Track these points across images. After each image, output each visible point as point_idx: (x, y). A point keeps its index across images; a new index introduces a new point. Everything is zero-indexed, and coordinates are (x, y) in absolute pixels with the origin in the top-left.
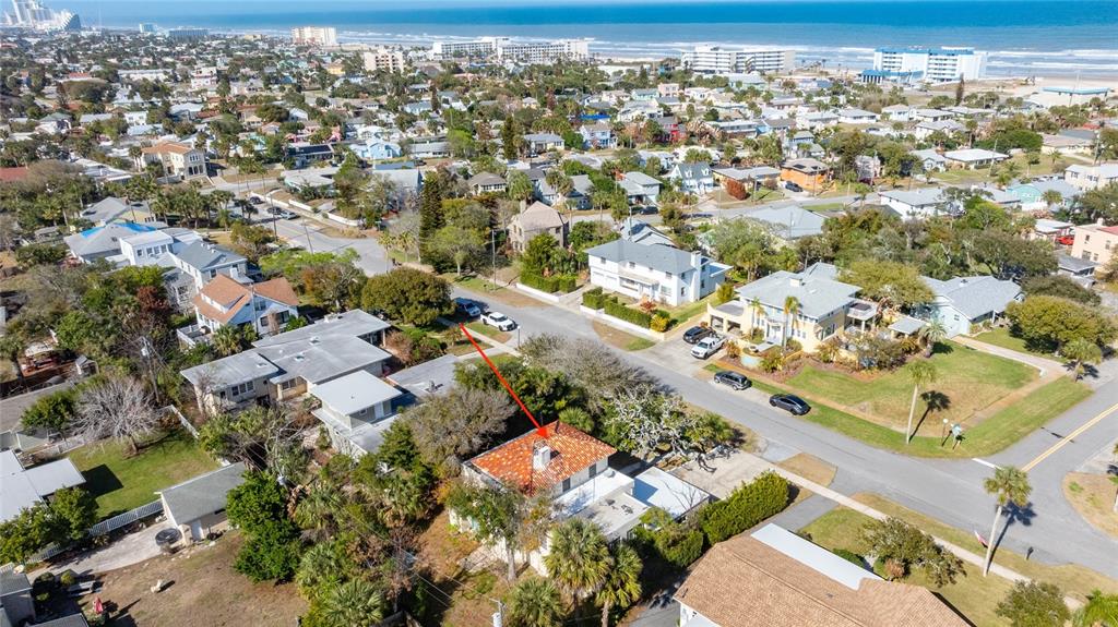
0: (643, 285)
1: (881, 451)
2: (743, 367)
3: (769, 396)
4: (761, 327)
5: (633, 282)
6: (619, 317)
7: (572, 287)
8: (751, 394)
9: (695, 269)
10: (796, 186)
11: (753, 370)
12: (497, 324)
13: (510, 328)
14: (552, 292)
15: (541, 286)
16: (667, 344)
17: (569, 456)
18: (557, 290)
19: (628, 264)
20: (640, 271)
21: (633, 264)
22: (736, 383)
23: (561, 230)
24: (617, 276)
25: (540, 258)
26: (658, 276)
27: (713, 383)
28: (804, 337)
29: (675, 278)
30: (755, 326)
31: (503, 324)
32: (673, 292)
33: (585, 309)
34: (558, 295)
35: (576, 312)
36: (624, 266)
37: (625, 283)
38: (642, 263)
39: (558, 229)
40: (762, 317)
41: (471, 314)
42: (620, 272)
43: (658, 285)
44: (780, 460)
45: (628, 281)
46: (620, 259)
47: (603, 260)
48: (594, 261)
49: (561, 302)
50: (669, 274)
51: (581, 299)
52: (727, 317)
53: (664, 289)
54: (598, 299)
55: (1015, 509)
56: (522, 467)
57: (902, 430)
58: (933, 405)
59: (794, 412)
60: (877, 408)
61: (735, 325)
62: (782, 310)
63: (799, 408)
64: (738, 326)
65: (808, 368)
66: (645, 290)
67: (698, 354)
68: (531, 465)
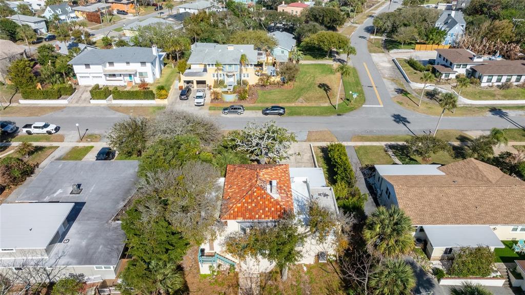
0: (124, 75)
2: (227, 102)
3: (261, 112)
4: (220, 78)
5: (114, 75)
7: (71, 90)
8: (247, 114)
9: (156, 57)
10: (124, 11)
11: (234, 102)
12: (45, 130)
13: (57, 129)
14: (58, 98)
15: (47, 95)
16: (172, 105)
18: (61, 96)
19: (108, 64)
20: (119, 67)
21: (111, 63)
22: (239, 111)
24: (102, 75)
25: (30, 77)
26: (135, 67)
27: (223, 115)
29: (149, 65)
30: (216, 78)
31: (48, 129)
32: (151, 74)
33: (93, 102)
34: (64, 99)
35: (88, 105)
36: (105, 66)
37: (108, 78)
38: (120, 61)
40: (220, 72)
41: (9, 131)
42: (104, 71)
43: (136, 73)
44: (305, 138)
45: (110, 75)
46: (101, 63)
47: (87, 65)
48: (78, 69)
49: (70, 102)
50: (143, 63)
51: (88, 95)
52: (195, 79)
53: (141, 74)
54: (98, 92)
55: (399, 119)
56: (267, 203)
57: (326, 105)
58: (325, 90)
59: (280, 114)
60: (307, 100)
61: (199, 82)
62: (232, 64)
63: (281, 111)
64: (203, 82)
65: (260, 91)
66: (127, 78)
67: (201, 103)
68: (272, 198)
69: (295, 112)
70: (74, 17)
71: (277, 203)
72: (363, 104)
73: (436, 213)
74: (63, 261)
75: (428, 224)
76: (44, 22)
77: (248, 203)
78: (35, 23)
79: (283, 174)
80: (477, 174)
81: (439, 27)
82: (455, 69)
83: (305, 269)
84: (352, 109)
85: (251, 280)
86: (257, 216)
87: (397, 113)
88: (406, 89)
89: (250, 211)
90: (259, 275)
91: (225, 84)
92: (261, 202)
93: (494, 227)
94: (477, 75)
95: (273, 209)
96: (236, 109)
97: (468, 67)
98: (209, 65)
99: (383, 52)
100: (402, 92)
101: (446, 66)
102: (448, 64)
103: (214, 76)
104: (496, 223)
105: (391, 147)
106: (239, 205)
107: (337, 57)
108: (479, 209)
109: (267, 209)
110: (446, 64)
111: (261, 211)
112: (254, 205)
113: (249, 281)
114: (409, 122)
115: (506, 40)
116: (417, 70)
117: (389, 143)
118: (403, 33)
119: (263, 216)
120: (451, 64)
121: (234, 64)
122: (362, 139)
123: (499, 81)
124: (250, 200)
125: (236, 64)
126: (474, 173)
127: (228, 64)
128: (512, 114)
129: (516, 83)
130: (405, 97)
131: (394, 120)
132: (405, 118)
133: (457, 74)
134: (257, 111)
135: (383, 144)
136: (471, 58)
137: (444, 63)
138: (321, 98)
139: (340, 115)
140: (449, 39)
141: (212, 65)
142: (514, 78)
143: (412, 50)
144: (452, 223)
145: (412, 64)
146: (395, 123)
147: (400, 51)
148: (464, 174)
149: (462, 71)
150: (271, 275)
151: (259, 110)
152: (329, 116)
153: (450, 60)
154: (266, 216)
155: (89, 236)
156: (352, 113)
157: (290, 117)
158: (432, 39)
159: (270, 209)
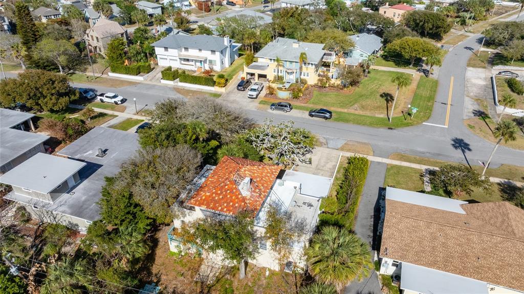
0: (196, 61)
1: (382, 129)
2: (280, 99)
3: (308, 113)
4: (280, 74)
5: (188, 60)
6: (191, 83)
7: (149, 70)
8: (294, 113)
9: (227, 47)
10: (232, 2)
11: (287, 99)
12: (113, 100)
13: (123, 101)
14: (137, 75)
15: (128, 71)
16: (228, 94)
17: (258, 179)
18: (139, 73)
19: (183, 49)
20: (193, 53)
21: (186, 49)
22: (286, 108)
23: (124, 35)
24: (177, 58)
25: (120, 54)
26: (206, 54)
27: (270, 111)
28: (308, 76)
29: (218, 54)
30: (276, 74)
31: (116, 100)
32: (218, 62)
33: (164, 82)
34: (142, 76)
35: (159, 84)
36: (181, 51)
37: (183, 62)
38: (193, 48)
39: (122, 35)
40: (280, 68)
41: (89, 97)
42: (179, 55)
43: (206, 60)
44: (339, 146)
45: (185, 60)
46: (178, 47)
47: (166, 49)
48: (159, 51)
49: (145, 80)
50: (213, 52)
51: (160, 75)
52: (257, 72)
53: (211, 62)
54: (169, 74)
55: (460, 144)
56: (234, 197)
57: (382, 116)
58: (387, 100)
59: (326, 118)
60: (363, 107)
61: (260, 76)
62: (293, 62)
63: (328, 115)
64: (265, 76)
65: (316, 92)
66: (198, 64)
67: (253, 96)
68: (240, 194)
69: (343, 119)
70: (187, 5)
71: (244, 199)
72: (424, 121)
73: (423, 252)
74: (61, 209)
75: (408, 262)
76: (160, 8)
77: (216, 194)
78: (153, 8)
79: (269, 175)
80: (503, 222)
83: (267, 273)
84: (408, 125)
85: (212, 269)
86: (220, 208)
87: (460, 137)
88: (489, 112)
89: (216, 202)
90: (221, 267)
91: (284, 80)
92: (229, 196)
93: (493, 287)
95: (237, 205)
96: (283, 106)
98: (271, 60)
99: (485, 68)
100: (481, 114)
103: (275, 72)
104: (498, 284)
105: (431, 173)
106: (208, 194)
107: (425, 67)
108: (482, 261)
109: (231, 204)
111: (225, 205)
112: (221, 197)
113: (209, 269)
114: (469, 150)
117: (431, 168)
118: (514, 47)
119: (225, 209)
121: (295, 62)
122: (402, 158)
124: (219, 192)
125: (297, 62)
126: (500, 220)
127: (289, 61)
130: (482, 121)
131: (453, 145)
132: (468, 145)
134: (305, 111)
135: (424, 168)
138: (378, 108)
139: (392, 129)
141: (274, 60)
144: (439, 268)
145: (511, 83)
146: (452, 147)
148: (487, 218)
150: (232, 270)
151: (307, 110)
152: (379, 128)
154: (228, 210)
155: (91, 194)
156: (406, 129)
157: (336, 122)
159: (234, 204)
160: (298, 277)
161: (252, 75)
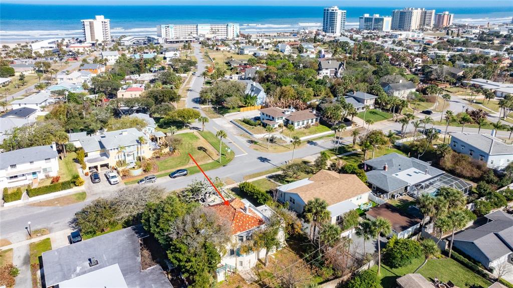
3: (168, 177)
4: (120, 159)
5: (16, 177)
11: (142, 175)
16: (90, 189)
19: (10, 168)
20: (21, 168)
21: (13, 166)
22: (154, 179)
26: (40, 165)
28: (144, 153)
30: (118, 160)
33: (9, 204)
35: (5, 209)
36: (7, 170)
37: (10, 181)
38: (22, 163)
42: (6, 174)
43: (40, 170)
46: (3, 167)
50: (47, 160)
52: (98, 164)
53: (45, 170)
55: (263, 160)
57: (211, 161)
58: (203, 151)
59: (185, 175)
61: (102, 166)
62: (130, 146)
63: (185, 173)
64: (107, 165)
65: (157, 162)
66: (31, 177)
72: (234, 155)
80: (330, 177)
81: (248, 94)
82: (277, 121)
83: (273, 257)
84: (230, 160)
86: (247, 228)
87: (259, 156)
88: (253, 139)
89: (242, 226)
91: (127, 162)
92: (245, 220)
94: (290, 122)
95: (253, 221)
96: (151, 178)
97: (284, 118)
98: (111, 149)
99: (220, 117)
100: (252, 142)
101: (271, 120)
102: (271, 118)
103: (115, 158)
105: (271, 177)
106: (233, 225)
107: (191, 126)
108: (341, 193)
109: (250, 222)
110: (269, 118)
111: (247, 224)
112: (241, 222)
114: (269, 160)
115: (293, 98)
116: (252, 125)
117: (267, 175)
118: (230, 102)
119: (250, 227)
120: (273, 118)
121: (132, 145)
122: (250, 177)
123: (303, 124)
125: (134, 145)
126: (328, 177)
127: (127, 146)
128: (319, 142)
129: (312, 124)
130: (256, 145)
131: (261, 161)
132: (266, 159)
133: (278, 124)
135: (264, 177)
136: (283, 113)
137: (268, 118)
138: (204, 157)
139: (225, 166)
140: (259, 101)
141: (114, 149)
142: (310, 121)
143: (238, 112)
145: (246, 122)
147: (231, 114)
148: (323, 179)
149: (281, 122)
151: (166, 176)
152: (218, 168)
153: (272, 115)
154: (252, 226)
156: (231, 162)
158: (249, 103)
159: (251, 222)
160: (286, 248)
161: (96, 167)
